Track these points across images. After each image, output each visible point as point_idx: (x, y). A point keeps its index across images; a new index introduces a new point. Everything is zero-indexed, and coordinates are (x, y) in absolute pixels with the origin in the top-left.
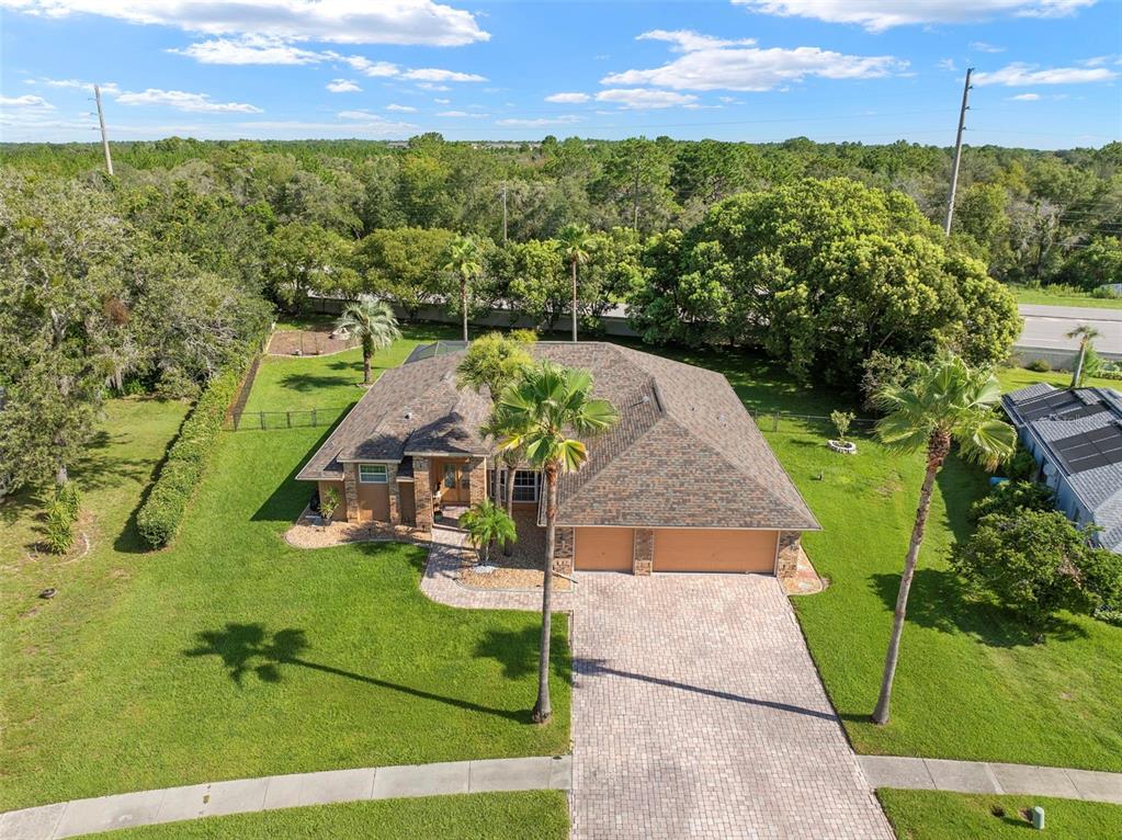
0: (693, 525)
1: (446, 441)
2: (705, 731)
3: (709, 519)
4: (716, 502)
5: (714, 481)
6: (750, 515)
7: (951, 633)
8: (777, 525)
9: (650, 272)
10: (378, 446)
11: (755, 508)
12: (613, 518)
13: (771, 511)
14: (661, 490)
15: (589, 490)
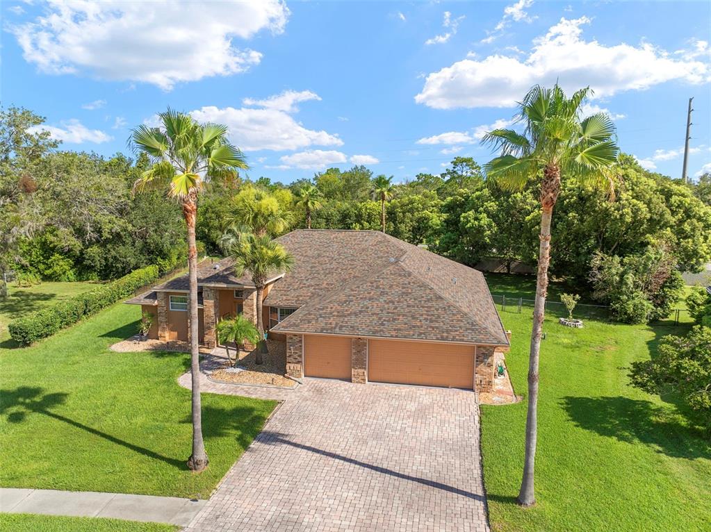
0: (397, 337)
1: (227, 277)
2: (345, 495)
3: (412, 333)
4: (421, 321)
5: (423, 307)
6: (447, 331)
7: (630, 442)
8: (470, 339)
9: (445, 216)
10: (183, 282)
11: (454, 326)
12: (332, 328)
13: (467, 329)
14: (377, 311)
15: (319, 309)
